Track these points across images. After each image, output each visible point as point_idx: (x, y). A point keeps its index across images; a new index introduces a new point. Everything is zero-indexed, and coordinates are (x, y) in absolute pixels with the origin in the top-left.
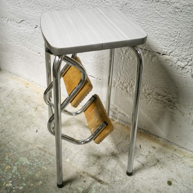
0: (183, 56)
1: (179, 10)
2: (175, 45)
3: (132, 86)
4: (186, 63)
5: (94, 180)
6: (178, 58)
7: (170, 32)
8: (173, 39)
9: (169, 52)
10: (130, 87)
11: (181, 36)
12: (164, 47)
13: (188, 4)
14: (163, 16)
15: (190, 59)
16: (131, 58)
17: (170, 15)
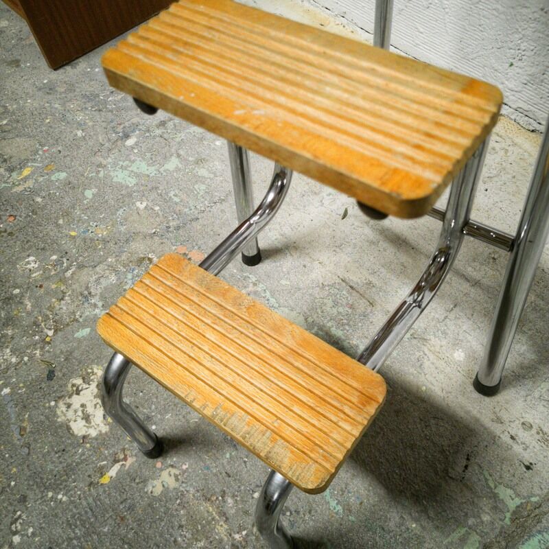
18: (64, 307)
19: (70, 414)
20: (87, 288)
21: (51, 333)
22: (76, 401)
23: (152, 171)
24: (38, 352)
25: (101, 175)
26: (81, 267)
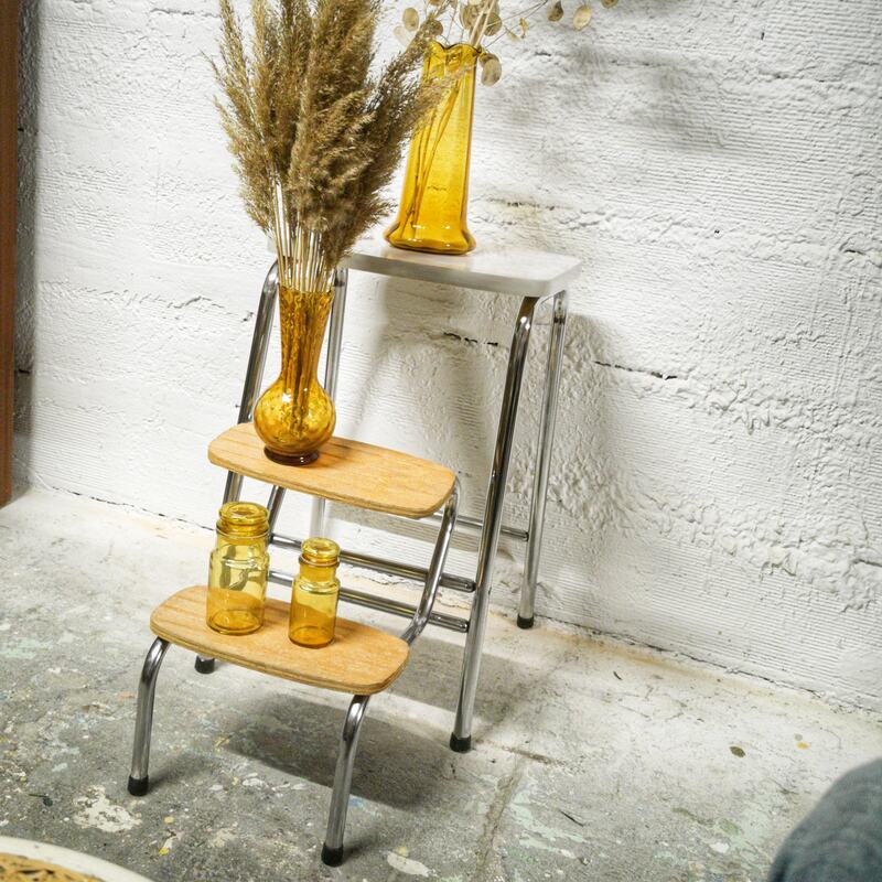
0: (724, 377)
1: (707, 262)
2: (701, 348)
3: (576, 482)
4: (732, 395)
5: (519, 757)
6: (711, 382)
7: (686, 316)
8: (695, 334)
9: (685, 368)
10: (569, 488)
11: (714, 324)
12: (673, 357)
13: (727, 247)
14: (667, 277)
15: (743, 382)
16: (575, 394)
17: (685, 273)
18: (23, 753)
19: (92, 821)
20: (40, 737)
21: (23, 774)
22: (93, 812)
23: (48, 645)
24: (19, 790)
26: (18, 723)
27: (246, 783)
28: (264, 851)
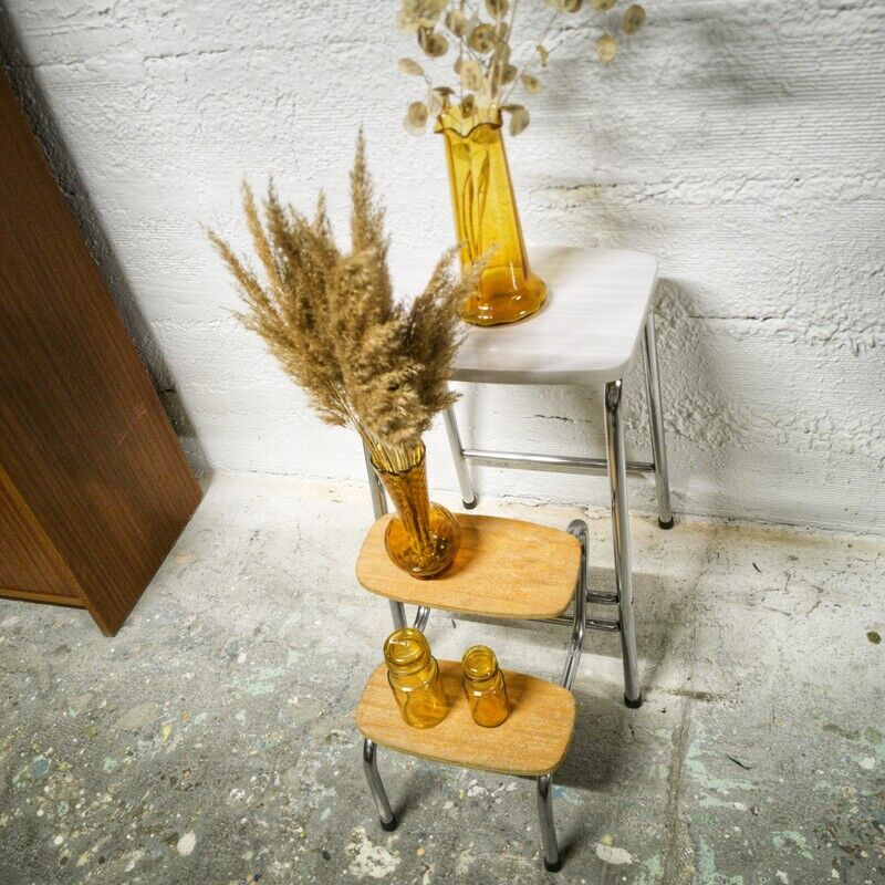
0: (822, 313)
1: (790, 211)
2: (795, 290)
3: (690, 415)
4: (834, 327)
6: (810, 319)
7: (775, 265)
8: (787, 279)
9: (780, 311)
10: (684, 420)
11: (806, 268)
12: (766, 302)
13: (810, 194)
14: (749, 232)
15: (843, 315)
16: (674, 346)
17: (767, 226)
18: (295, 806)
19: (365, 869)
20: (302, 783)
21: (300, 830)
22: (361, 858)
24: (302, 848)
25: (238, 696)
26: (283, 772)
27: (470, 794)
28: (498, 868)
